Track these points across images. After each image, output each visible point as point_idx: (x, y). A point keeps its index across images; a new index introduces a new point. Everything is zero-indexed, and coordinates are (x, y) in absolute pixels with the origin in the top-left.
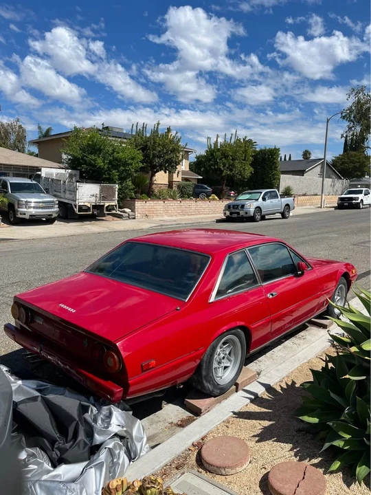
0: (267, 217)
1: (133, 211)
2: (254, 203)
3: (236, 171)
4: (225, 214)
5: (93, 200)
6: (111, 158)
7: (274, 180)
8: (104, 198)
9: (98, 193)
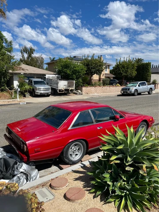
0: (142, 94)
1: (82, 91)
2: (134, 88)
3: (128, 74)
4: (121, 92)
5: (65, 87)
6: (73, 70)
7: (148, 77)
8: (69, 86)
9: (67, 84)
